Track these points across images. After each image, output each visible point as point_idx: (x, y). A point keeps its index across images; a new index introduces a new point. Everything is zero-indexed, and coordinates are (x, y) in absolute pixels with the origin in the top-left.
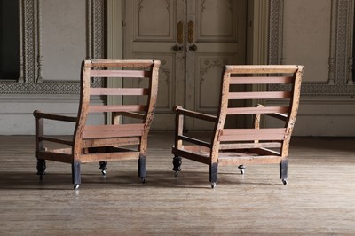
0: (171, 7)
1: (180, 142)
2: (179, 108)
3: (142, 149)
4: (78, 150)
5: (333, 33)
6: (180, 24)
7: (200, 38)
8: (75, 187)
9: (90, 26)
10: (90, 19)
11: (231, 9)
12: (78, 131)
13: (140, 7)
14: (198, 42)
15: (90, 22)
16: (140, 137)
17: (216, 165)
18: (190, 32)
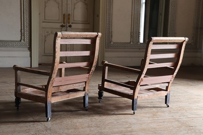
0: (60, 7)
1: (106, 83)
2: (106, 62)
3: (86, 89)
4: (49, 94)
5: (133, 21)
6: (64, 15)
7: (74, 22)
8: (48, 119)
9: (22, 14)
10: (22, 10)
11: (87, 9)
12: (51, 82)
13: (45, 6)
14: (72, 23)
15: (22, 12)
16: (86, 82)
17: (137, 100)
18: (69, 19)
